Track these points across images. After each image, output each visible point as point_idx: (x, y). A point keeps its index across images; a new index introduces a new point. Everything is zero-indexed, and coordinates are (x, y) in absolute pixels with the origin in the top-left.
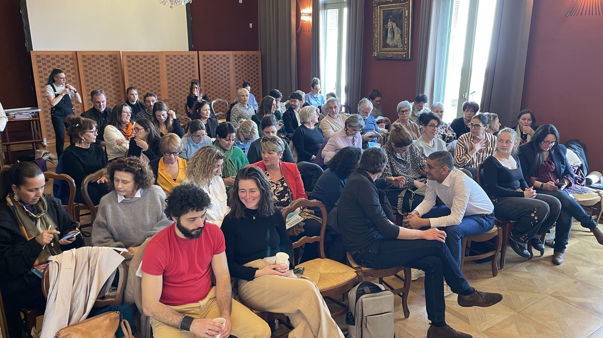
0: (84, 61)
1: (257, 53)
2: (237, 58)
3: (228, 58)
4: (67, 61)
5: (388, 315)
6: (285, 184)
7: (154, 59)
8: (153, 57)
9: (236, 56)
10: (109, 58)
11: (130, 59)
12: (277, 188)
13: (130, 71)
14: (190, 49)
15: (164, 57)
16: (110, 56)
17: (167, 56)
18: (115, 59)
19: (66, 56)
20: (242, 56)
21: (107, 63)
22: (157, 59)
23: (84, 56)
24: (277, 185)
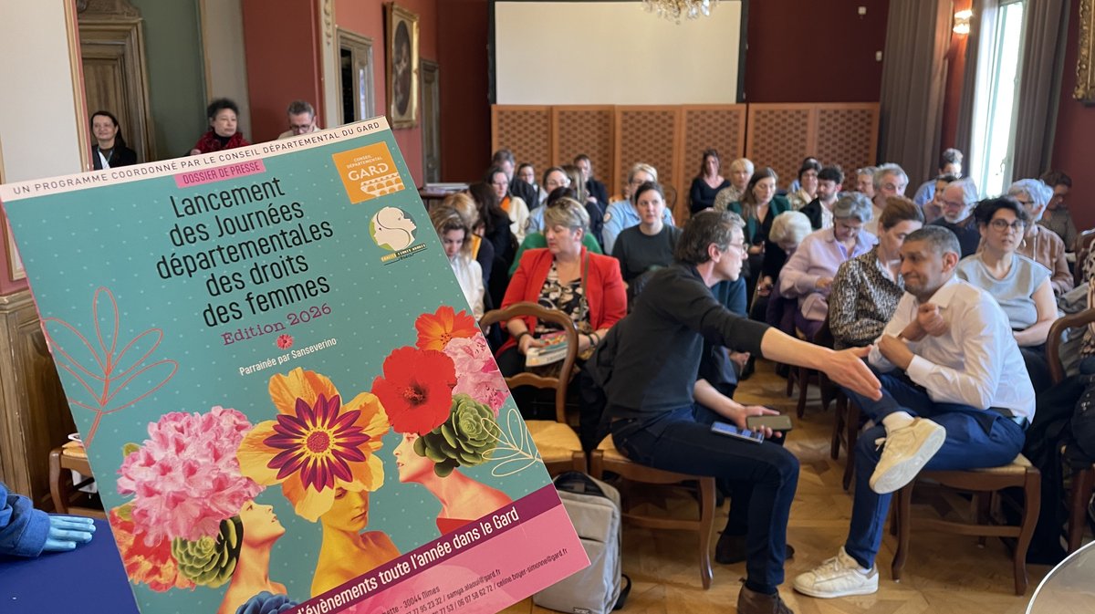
0: (562, 121)
1: (874, 108)
2: (824, 116)
3: (805, 116)
4: (539, 121)
5: (592, 545)
6: (579, 291)
7: (666, 117)
8: (664, 113)
9: (823, 112)
10: (599, 117)
11: (627, 118)
12: (562, 295)
13: (625, 137)
14: (739, 100)
15: (684, 114)
16: (600, 113)
17: (690, 112)
18: (606, 117)
19: (538, 113)
20: (836, 112)
21: (593, 125)
22: (671, 118)
23: (562, 113)
24: (563, 289)
